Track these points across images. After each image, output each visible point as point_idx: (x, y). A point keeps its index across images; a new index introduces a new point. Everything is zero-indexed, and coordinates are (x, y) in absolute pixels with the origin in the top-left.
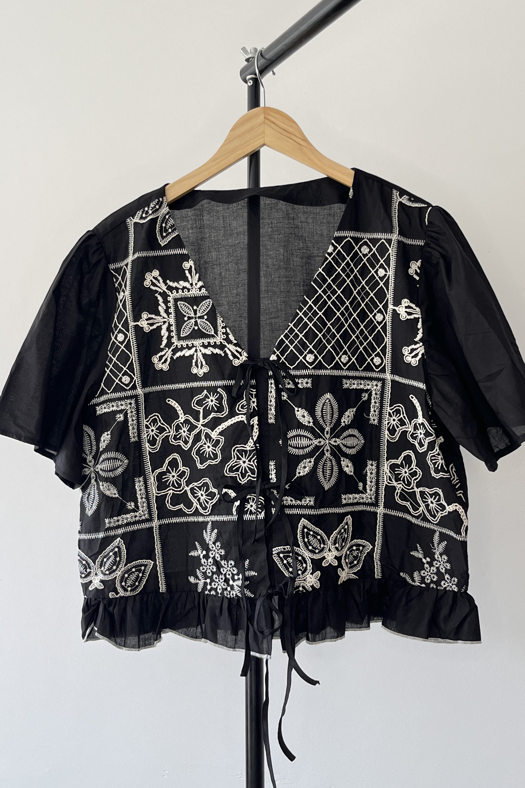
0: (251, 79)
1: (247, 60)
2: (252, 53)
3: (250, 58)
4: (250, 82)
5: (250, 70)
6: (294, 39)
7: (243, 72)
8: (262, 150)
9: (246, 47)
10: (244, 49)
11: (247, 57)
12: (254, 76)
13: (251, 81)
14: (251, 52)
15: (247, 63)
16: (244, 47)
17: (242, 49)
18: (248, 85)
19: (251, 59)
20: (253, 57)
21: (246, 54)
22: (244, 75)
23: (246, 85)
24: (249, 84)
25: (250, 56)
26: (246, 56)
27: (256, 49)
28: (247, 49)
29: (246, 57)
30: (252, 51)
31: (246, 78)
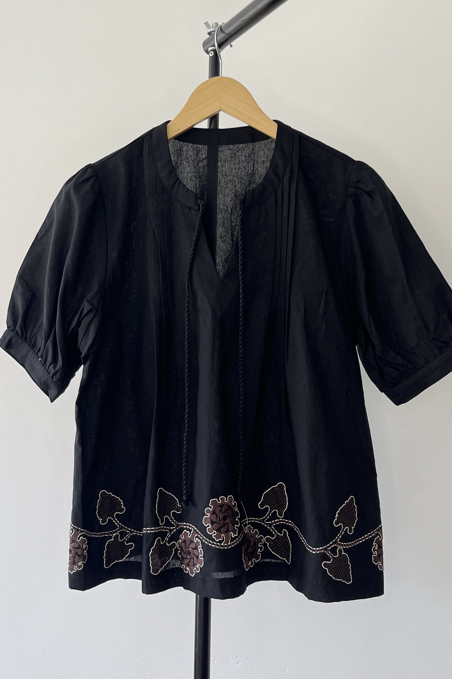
5: (210, 43)
6: (251, 16)
7: (205, 44)
9: (208, 22)
11: (209, 31)
12: (213, 48)
13: (212, 52)
14: (212, 26)
15: (209, 36)
17: (205, 24)
20: (213, 31)
22: (206, 47)
23: (208, 56)
24: (211, 55)
27: (217, 24)
31: (208, 49)
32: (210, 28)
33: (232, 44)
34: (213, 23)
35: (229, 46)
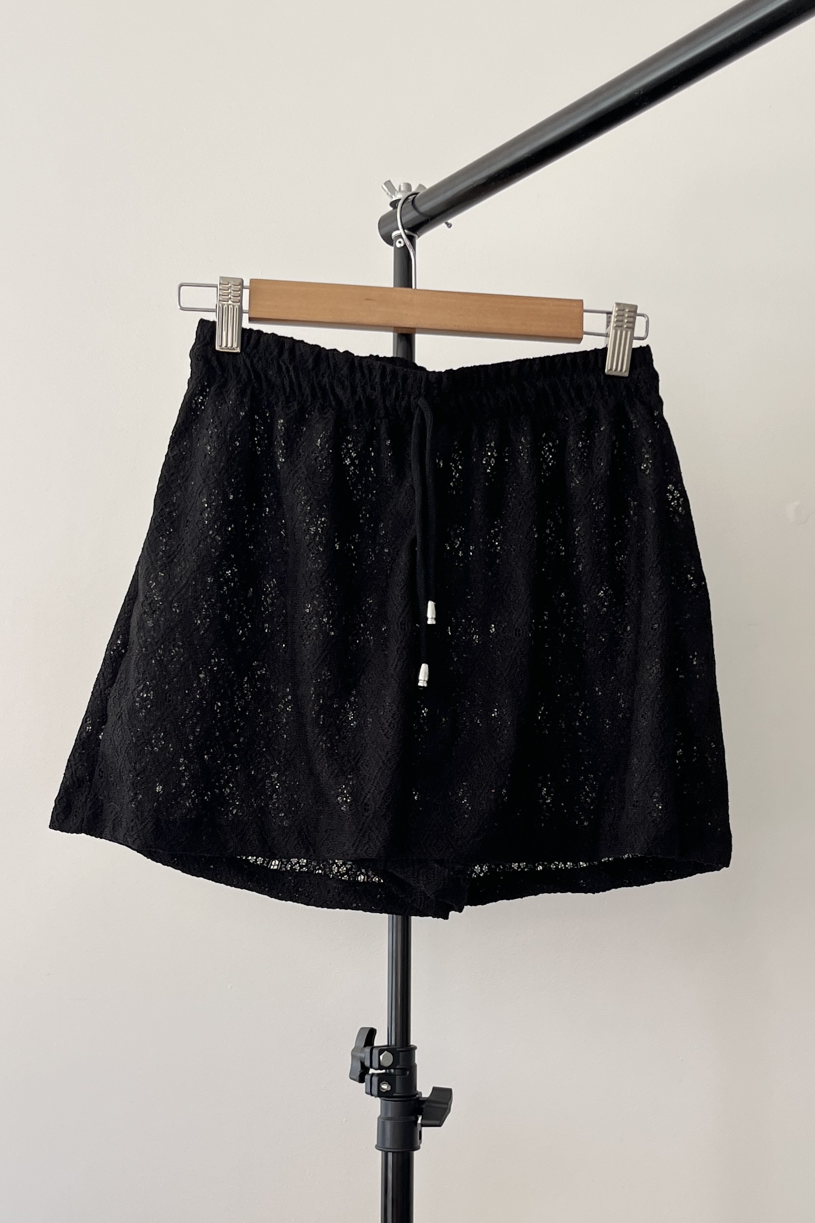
2: (403, 192)
3: (398, 200)
4: (400, 242)
7: (384, 225)
9: (391, 181)
10: (388, 184)
11: (394, 199)
13: (401, 240)
14: (400, 189)
15: (392, 209)
17: (385, 184)
18: (395, 247)
19: (400, 203)
21: (392, 194)
23: (392, 248)
24: (398, 245)
25: (399, 196)
26: (393, 196)
27: (409, 186)
28: (394, 185)
29: (392, 198)
30: (402, 189)
31: (391, 236)
32: (396, 193)
33: (449, 221)
34: (402, 185)
35: (443, 226)
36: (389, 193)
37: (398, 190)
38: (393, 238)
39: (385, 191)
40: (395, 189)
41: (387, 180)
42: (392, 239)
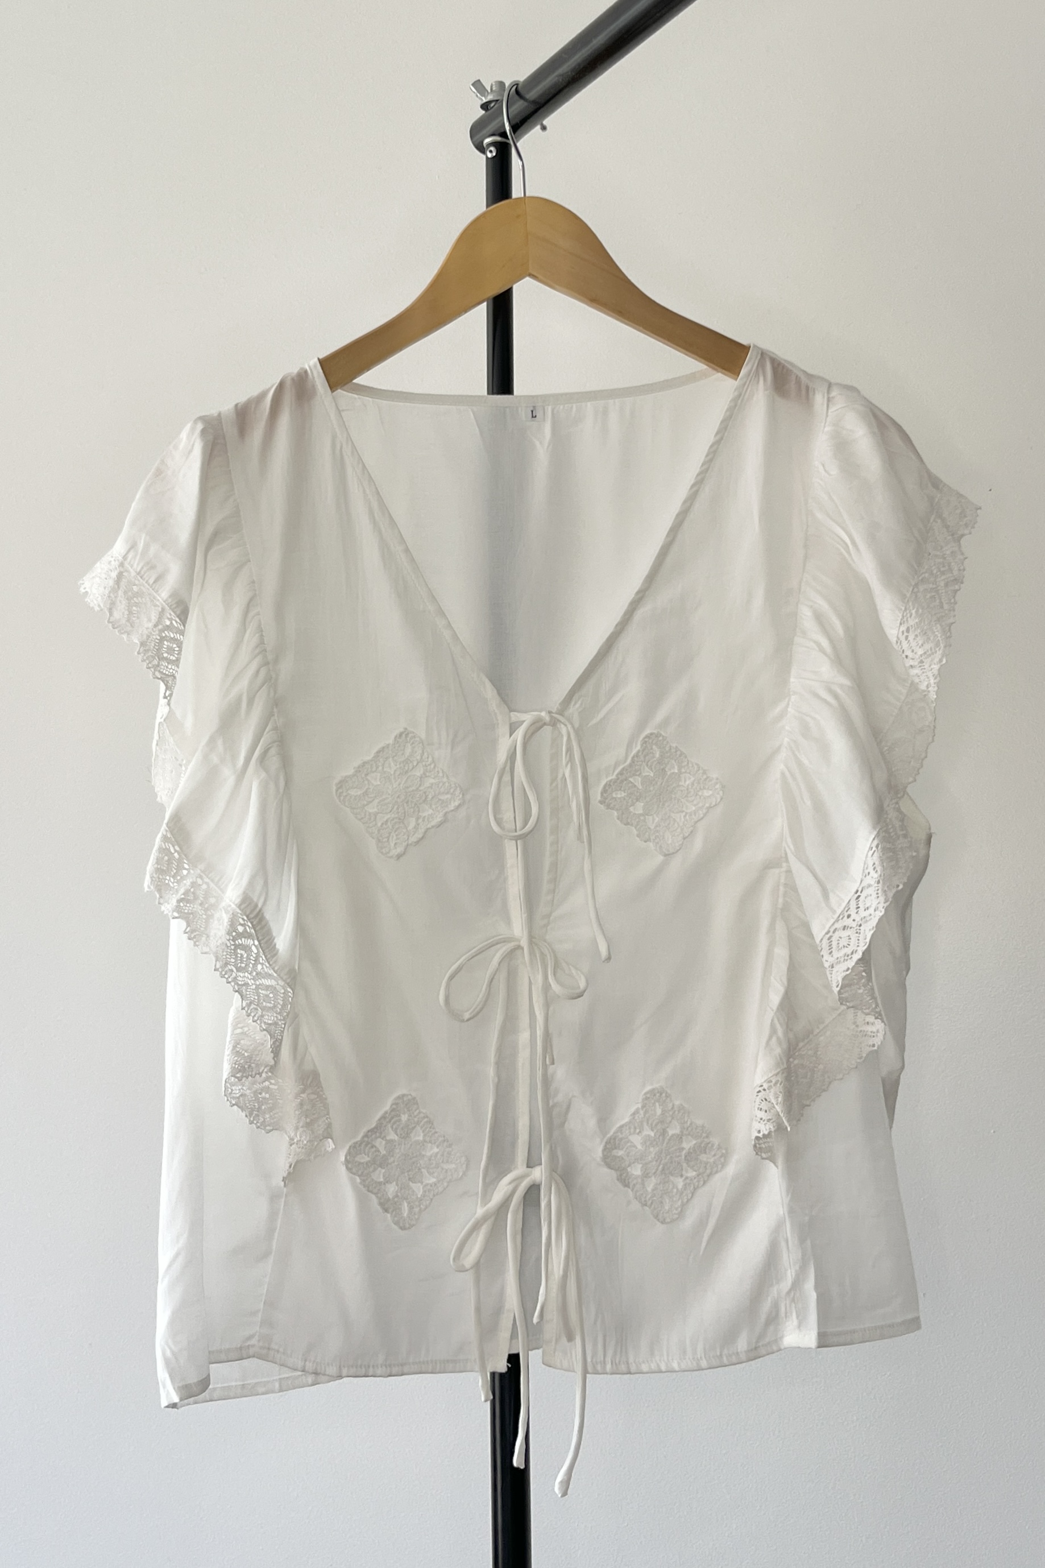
0: (493, 144)
1: (485, 106)
2: (495, 91)
3: (490, 102)
4: (491, 152)
5: (493, 126)
6: (579, 65)
7: (476, 131)
8: (516, 288)
10: (478, 85)
11: (484, 100)
12: (498, 139)
13: (492, 148)
14: (491, 89)
15: (484, 112)
16: (479, 81)
17: (473, 85)
18: (487, 158)
19: (492, 105)
20: (497, 101)
21: (483, 95)
22: (477, 138)
23: (484, 157)
24: (489, 155)
25: (490, 97)
26: (483, 98)
27: (501, 84)
28: (484, 84)
29: (482, 100)
30: (494, 89)
31: (482, 142)
32: (486, 93)
36: (478, 95)
37: (489, 91)
38: (485, 145)
39: (474, 92)
40: (488, 91)
41: (477, 79)
42: (483, 147)
